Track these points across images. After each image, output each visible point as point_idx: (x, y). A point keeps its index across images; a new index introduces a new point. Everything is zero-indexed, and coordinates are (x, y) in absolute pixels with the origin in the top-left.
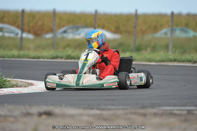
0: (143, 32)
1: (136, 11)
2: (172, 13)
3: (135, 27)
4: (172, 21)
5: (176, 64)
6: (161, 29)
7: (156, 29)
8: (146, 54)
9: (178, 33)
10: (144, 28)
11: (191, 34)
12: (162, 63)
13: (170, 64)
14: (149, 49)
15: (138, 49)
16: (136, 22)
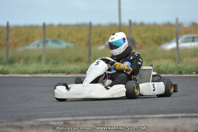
0: (15, 45)
1: (8, 23)
2: (44, 24)
3: (7, 39)
4: (44, 32)
5: (49, 75)
6: (33, 41)
7: (27, 41)
8: (20, 66)
9: (51, 45)
10: (16, 41)
11: (64, 45)
12: (36, 75)
14: (22, 61)
15: (11, 62)
16: (8, 35)
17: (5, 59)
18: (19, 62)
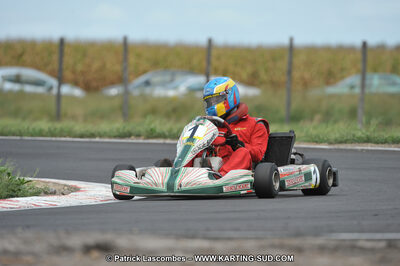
0: (306, 84)
1: (291, 40)
2: (365, 44)
3: (289, 72)
4: (364, 60)
5: (369, 147)
6: (343, 78)
7: (330, 78)
8: (311, 127)
10: (307, 76)
12: (342, 146)
13: (359, 147)
14: (318, 117)
15: (294, 118)
16: (290, 63)
17: (283, 113)
18: (312, 120)
